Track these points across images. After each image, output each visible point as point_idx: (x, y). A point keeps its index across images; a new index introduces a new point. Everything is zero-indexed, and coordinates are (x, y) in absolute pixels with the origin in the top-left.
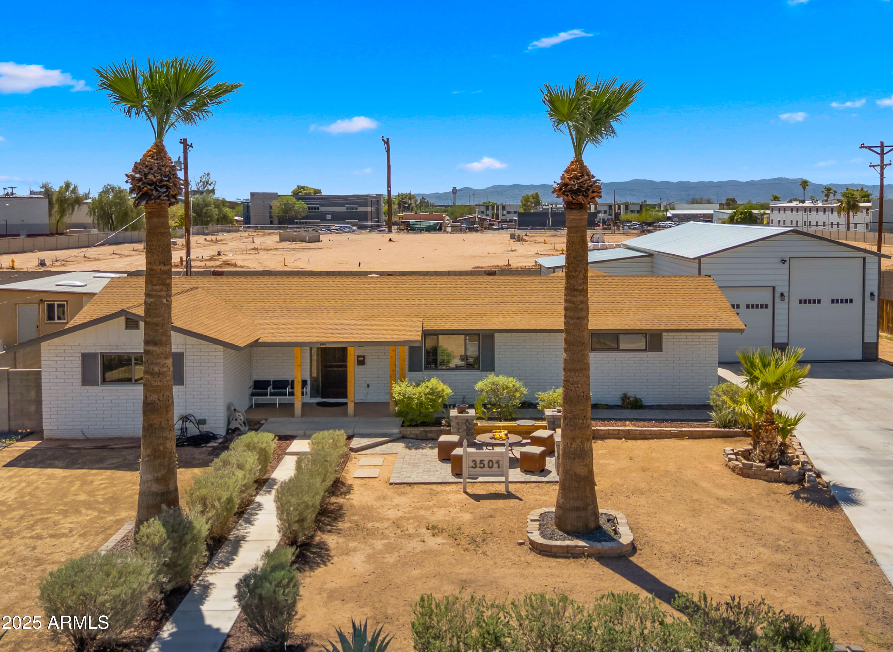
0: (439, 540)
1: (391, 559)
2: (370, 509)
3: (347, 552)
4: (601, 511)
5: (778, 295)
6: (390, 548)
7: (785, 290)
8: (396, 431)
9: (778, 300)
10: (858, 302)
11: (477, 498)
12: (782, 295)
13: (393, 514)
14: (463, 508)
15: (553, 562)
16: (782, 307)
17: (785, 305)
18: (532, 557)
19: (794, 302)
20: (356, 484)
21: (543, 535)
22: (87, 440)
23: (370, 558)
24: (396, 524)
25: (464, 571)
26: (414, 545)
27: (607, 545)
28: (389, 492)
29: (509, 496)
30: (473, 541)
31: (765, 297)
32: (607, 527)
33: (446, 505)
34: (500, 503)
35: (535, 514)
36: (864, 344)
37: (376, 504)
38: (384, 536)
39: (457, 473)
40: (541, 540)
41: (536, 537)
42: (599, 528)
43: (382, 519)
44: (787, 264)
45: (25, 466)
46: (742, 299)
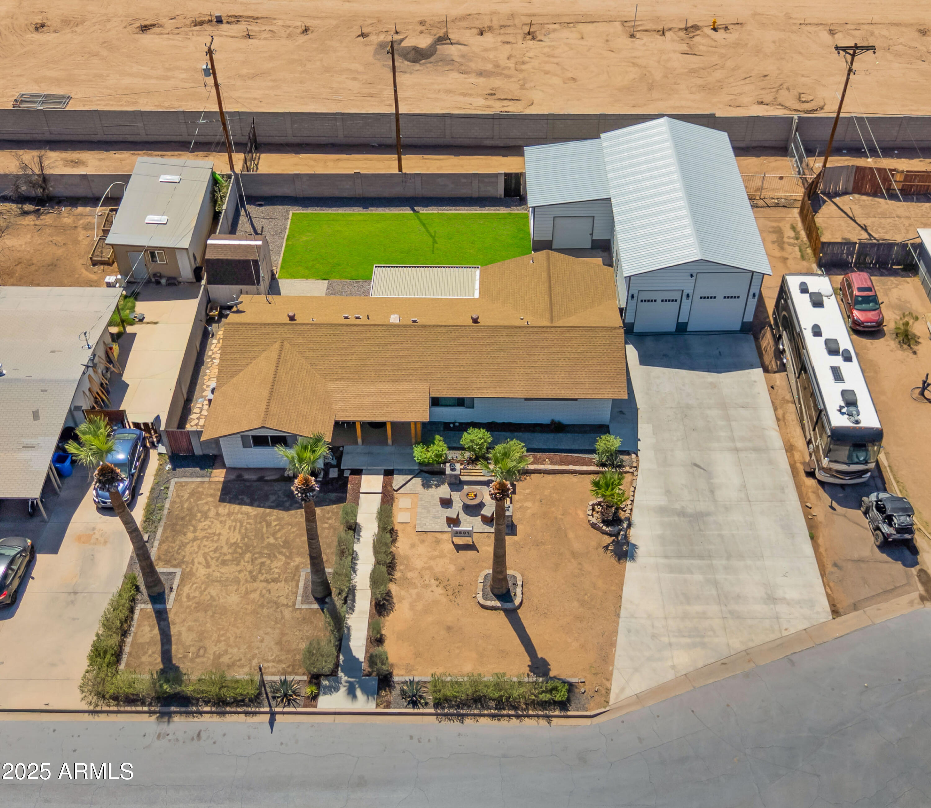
0: (440, 592)
2: (408, 559)
3: (401, 601)
4: (510, 572)
5: (685, 295)
6: (419, 598)
7: (690, 292)
8: (416, 468)
9: (684, 298)
10: (743, 298)
11: (458, 548)
12: (688, 296)
13: (419, 565)
14: (451, 561)
15: (485, 617)
16: (686, 303)
17: (689, 301)
18: (477, 613)
19: (697, 298)
20: (399, 530)
21: (484, 596)
22: (250, 469)
24: (421, 576)
26: (428, 596)
27: (510, 605)
28: (416, 541)
29: (473, 547)
30: (454, 594)
31: (677, 296)
32: (511, 589)
33: (442, 557)
34: (469, 557)
35: (482, 577)
36: (744, 319)
37: (411, 555)
38: (416, 588)
40: (482, 600)
41: (481, 598)
42: (508, 590)
43: (414, 570)
44: (694, 278)
45: (230, 502)
46: (659, 296)
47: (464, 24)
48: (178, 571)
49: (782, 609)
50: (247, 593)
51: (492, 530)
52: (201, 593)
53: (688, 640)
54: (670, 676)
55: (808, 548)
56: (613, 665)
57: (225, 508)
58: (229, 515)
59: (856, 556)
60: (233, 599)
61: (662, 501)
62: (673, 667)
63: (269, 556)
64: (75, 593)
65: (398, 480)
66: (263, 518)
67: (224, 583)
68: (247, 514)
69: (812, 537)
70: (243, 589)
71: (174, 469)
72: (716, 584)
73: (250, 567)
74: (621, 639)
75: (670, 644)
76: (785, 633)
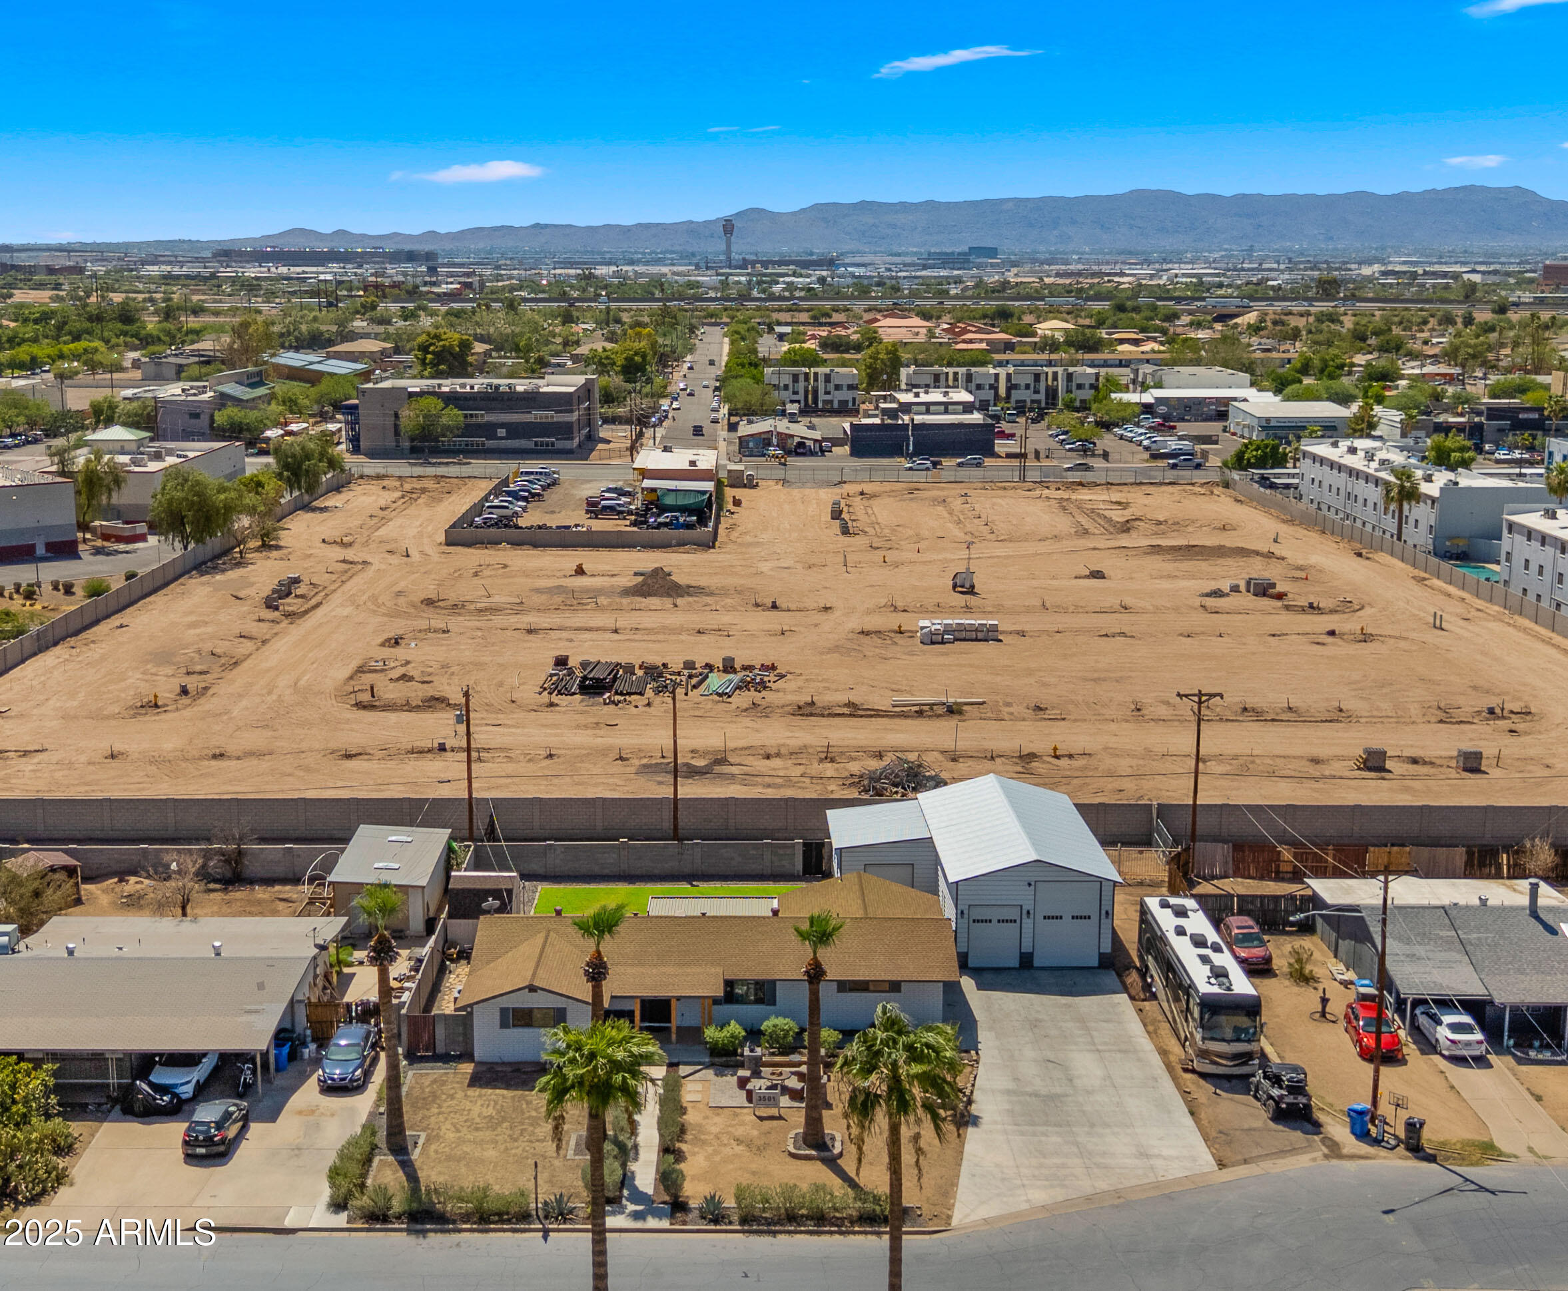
0: (741, 1148)
1: (717, 1158)
2: (700, 1126)
3: (694, 1154)
4: (826, 1131)
5: (1024, 912)
6: (716, 1152)
7: (1031, 908)
8: (707, 1060)
9: (1024, 916)
10: (1095, 918)
11: (761, 1118)
12: (1028, 912)
13: (715, 1130)
14: (753, 1127)
15: (799, 1162)
16: (1028, 923)
17: (1031, 921)
18: (789, 1159)
19: (1039, 918)
20: (689, 1106)
21: (795, 1147)
22: (503, 1063)
23: (707, 1158)
24: (717, 1137)
25: (754, 1167)
26: (727, 1151)
27: (827, 1154)
28: (709, 1113)
29: (780, 1118)
30: (759, 1149)
31: (1014, 914)
32: (829, 1143)
33: (743, 1124)
34: (775, 1123)
35: (792, 1134)
36: (1100, 954)
37: (704, 1122)
38: (712, 1145)
39: (750, 1100)
40: (793, 1151)
41: (792, 1149)
42: (825, 1143)
43: (709, 1133)
44: (1032, 887)
45: (481, 1087)
46: (994, 914)
47: (747, 752)
48: (423, 1136)
49: (1158, 1163)
50: (506, 1149)
51: (804, 1105)
52: (452, 1149)
53: (1046, 1183)
54: (1025, 1206)
55: (1189, 1121)
56: (955, 1198)
57: (475, 1092)
58: (480, 1096)
59: (1246, 1126)
60: (491, 1153)
61: (1011, 1086)
62: (1028, 1201)
63: (532, 1125)
64: (299, 1149)
65: (684, 1070)
66: (523, 1097)
67: (481, 1143)
68: (504, 1097)
69: (1192, 1113)
70: (502, 1147)
71: (410, 1064)
72: (1076, 1144)
73: (509, 1132)
74: (964, 1180)
75: (1024, 1186)
76: (1160, 1179)
